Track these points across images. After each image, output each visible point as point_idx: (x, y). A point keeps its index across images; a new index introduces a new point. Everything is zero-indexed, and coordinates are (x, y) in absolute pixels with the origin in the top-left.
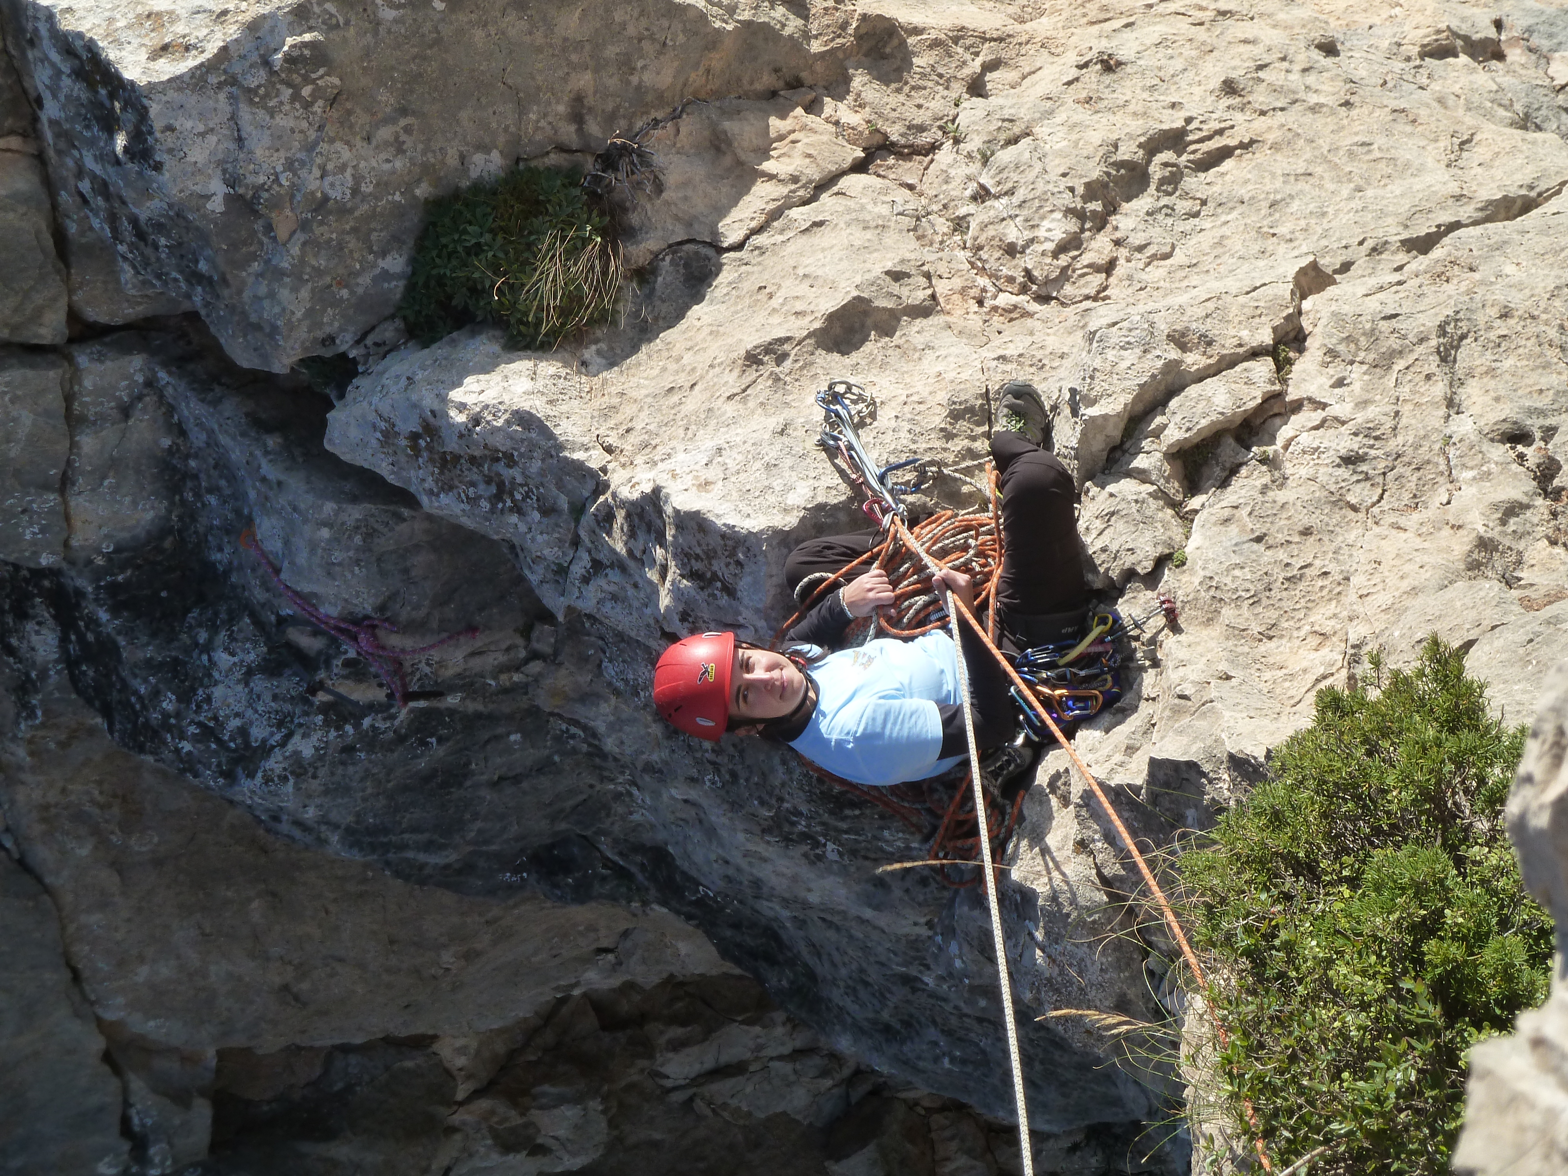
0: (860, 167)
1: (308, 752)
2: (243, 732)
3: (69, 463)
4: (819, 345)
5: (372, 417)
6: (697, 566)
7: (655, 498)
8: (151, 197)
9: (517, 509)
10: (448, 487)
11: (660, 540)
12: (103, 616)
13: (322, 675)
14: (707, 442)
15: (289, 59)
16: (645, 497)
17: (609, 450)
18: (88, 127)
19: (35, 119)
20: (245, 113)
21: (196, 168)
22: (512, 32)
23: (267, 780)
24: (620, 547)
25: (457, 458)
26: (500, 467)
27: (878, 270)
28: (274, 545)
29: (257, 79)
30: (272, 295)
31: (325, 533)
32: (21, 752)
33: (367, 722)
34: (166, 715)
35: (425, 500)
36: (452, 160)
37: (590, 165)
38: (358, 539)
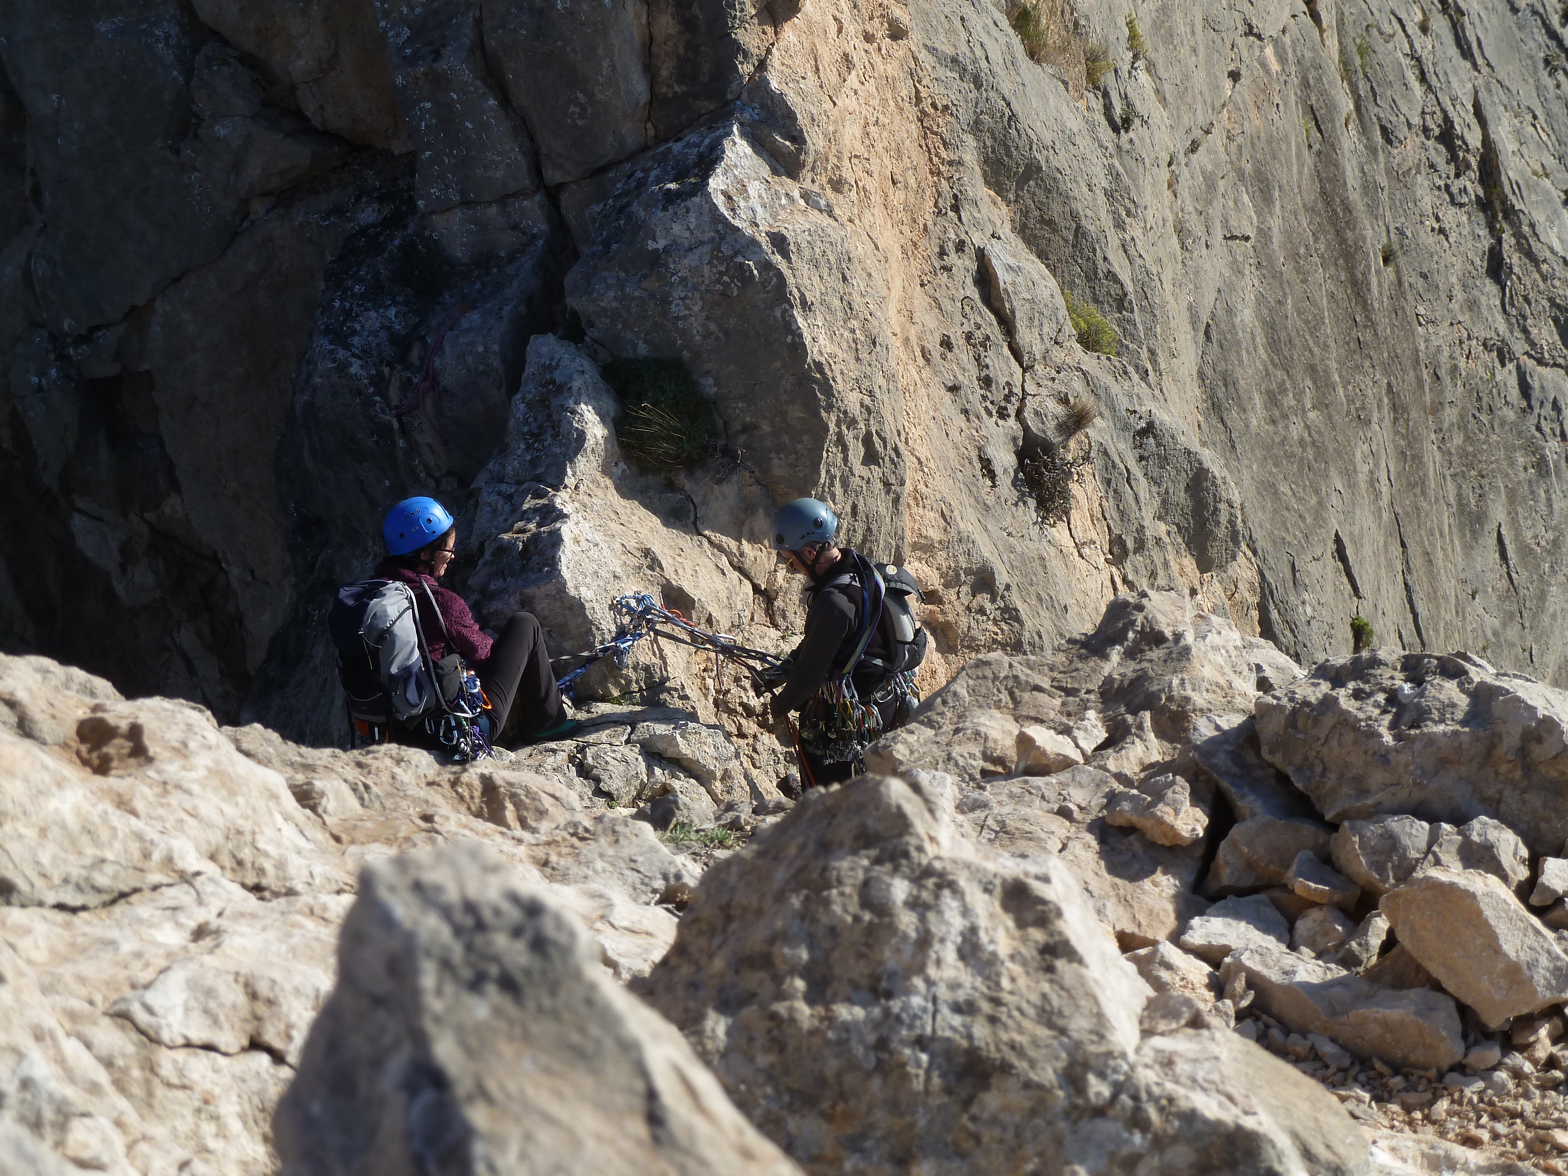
0: (756, 589)
1: (353, 370)
2: (354, 333)
3: (479, 203)
4: (663, 586)
5: (557, 357)
6: (531, 548)
7: (562, 516)
8: (645, 210)
9: (529, 447)
10: (529, 406)
11: (539, 525)
12: (397, 242)
13: (399, 367)
14: (598, 537)
15: (742, 265)
16: (561, 511)
17: (577, 487)
18: (673, 168)
19: (667, 141)
20: (706, 249)
21: (668, 230)
22: (784, 382)
23: (331, 352)
24: (526, 506)
25: (548, 407)
26: (550, 432)
27: (710, 609)
28: (465, 324)
29: (726, 250)
30: (609, 287)
31: (481, 349)
32: (300, 219)
33: (377, 398)
34: (352, 289)
35: (519, 396)
36: (708, 366)
37: (721, 442)
38: (481, 368)
